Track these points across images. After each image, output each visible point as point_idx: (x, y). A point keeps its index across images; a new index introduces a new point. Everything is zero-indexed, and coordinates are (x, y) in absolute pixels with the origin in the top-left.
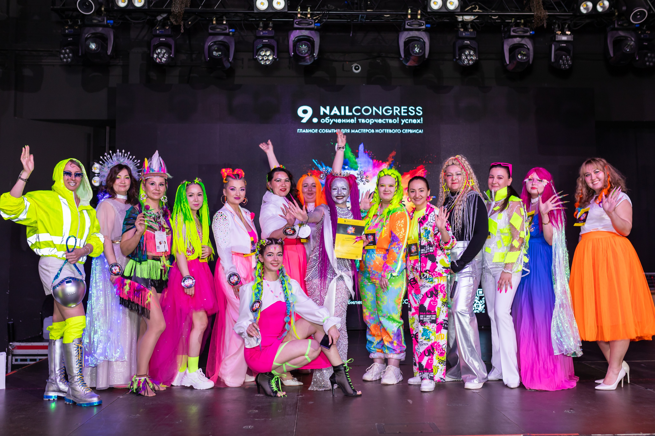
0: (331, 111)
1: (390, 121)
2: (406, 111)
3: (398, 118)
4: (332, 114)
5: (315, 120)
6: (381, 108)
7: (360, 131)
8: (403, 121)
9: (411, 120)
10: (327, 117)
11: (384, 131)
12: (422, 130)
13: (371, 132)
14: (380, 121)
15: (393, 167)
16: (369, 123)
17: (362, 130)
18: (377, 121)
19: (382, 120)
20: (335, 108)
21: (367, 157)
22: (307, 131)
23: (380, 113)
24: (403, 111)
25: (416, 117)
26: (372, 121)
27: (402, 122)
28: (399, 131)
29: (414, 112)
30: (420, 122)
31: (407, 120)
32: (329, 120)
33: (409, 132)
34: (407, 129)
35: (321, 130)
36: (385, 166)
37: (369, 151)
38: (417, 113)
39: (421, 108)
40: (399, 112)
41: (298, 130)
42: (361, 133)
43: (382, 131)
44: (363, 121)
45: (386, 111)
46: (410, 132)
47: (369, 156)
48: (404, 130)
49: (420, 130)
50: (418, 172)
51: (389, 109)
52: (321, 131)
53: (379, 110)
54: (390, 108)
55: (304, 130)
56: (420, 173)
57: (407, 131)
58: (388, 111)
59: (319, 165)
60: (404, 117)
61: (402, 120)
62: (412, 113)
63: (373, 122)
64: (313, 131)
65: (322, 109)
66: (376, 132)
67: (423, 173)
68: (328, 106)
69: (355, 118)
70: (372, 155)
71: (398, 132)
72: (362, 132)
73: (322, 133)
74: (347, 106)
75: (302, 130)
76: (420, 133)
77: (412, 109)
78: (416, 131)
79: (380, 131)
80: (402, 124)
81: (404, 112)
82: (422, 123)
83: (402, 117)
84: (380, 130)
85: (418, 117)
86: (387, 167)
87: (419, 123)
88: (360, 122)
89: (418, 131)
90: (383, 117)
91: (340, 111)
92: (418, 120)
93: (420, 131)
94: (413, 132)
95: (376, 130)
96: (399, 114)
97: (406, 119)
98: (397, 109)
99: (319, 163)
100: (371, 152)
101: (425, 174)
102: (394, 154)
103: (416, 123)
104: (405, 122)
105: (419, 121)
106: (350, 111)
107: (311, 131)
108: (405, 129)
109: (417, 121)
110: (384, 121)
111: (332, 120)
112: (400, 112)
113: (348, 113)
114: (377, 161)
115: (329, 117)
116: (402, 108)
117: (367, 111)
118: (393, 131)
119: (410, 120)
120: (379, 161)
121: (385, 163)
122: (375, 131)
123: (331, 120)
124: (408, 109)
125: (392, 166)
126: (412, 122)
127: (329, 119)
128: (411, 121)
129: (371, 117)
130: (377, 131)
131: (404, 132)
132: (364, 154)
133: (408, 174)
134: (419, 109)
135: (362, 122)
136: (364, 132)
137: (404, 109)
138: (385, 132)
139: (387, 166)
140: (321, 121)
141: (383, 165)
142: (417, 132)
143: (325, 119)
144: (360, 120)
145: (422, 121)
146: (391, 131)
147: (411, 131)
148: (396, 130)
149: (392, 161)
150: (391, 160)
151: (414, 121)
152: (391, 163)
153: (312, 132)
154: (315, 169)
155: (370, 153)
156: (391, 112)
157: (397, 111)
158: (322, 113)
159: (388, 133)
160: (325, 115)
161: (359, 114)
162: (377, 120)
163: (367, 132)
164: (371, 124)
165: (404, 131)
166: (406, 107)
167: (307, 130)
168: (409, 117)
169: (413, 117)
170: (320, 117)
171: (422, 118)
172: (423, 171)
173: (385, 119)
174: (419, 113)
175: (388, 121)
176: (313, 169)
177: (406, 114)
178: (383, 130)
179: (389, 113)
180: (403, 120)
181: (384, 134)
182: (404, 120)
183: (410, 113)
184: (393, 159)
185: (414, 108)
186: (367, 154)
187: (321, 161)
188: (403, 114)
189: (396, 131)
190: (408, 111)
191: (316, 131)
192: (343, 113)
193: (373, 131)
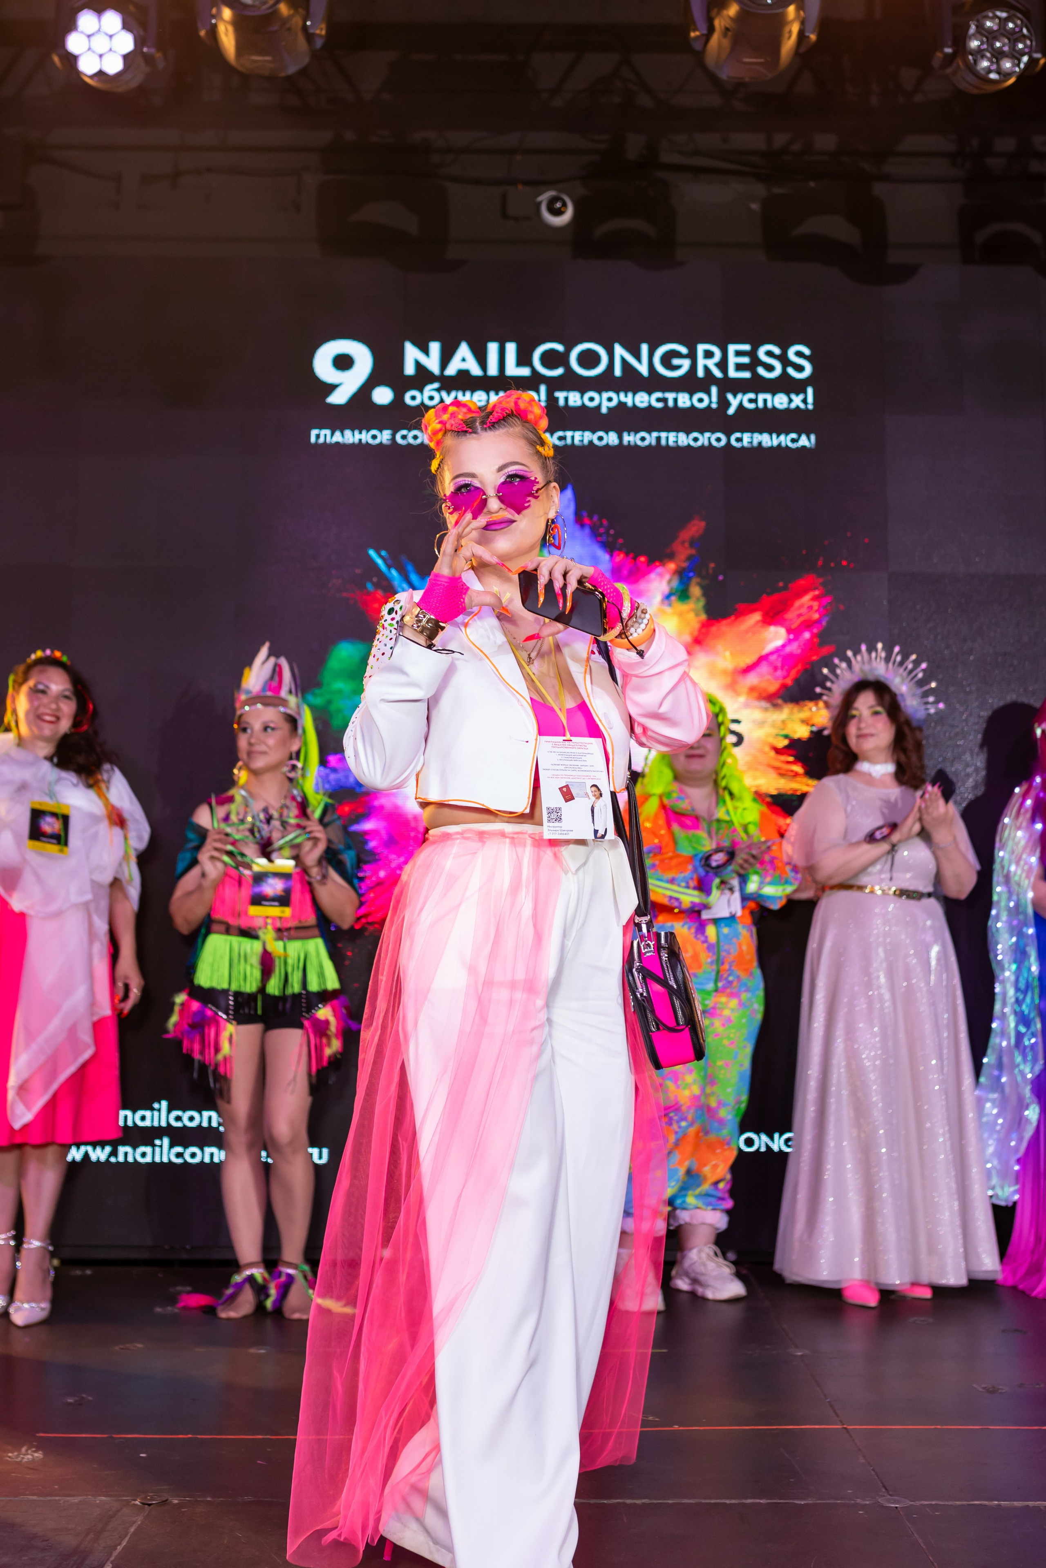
0: (446, 359)
1: (684, 400)
2: (745, 360)
3: (714, 390)
4: (451, 370)
5: (383, 396)
6: (645, 348)
7: (561, 438)
8: (734, 402)
9: (768, 396)
10: (432, 382)
11: (658, 439)
12: (813, 437)
13: (604, 443)
14: (642, 400)
15: (695, 580)
16: (599, 407)
17: (569, 434)
18: (628, 399)
19: (650, 393)
20: (464, 350)
21: (588, 541)
22: (350, 437)
23: (643, 369)
24: (732, 360)
25: (785, 385)
26: (610, 399)
27: (728, 404)
28: (718, 440)
29: (778, 365)
30: (802, 406)
31: (752, 396)
32: (436, 395)
33: (760, 443)
34: (752, 430)
35: (404, 432)
36: (661, 576)
37: (596, 518)
38: (791, 371)
39: (807, 351)
40: (718, 365)
41: (314, 432)
42: (566, 446)
43: (651, 438)
44: (574, 399)
45: (666, 360)
46: (764, 444)
47: (596, 536)
48: (738, 435)
49: (804, 437)
50: (797, 604)
51: (678, 355)
52: (404, 437)
53: (638, 357)
54: (684, 350)
55: (338, 434)
56: (801, 606)
57: (748, 439)
58: (676, 362)
59: (394, 573)
60: (738, 386)
61: (730, 396)
62: (770, 368)
63: (614, 403)
64: (374, 437)
65: (411, 353)
66: (625, 442)
67: (816, 607)
68: (435, 339)
69: (543, 388)
70: (607, 533)
71: (714, 443)
72: (569, 441)
73: (409, 445)
74: (511, 340)
75: (328, 432)
76: (804, 447)
77: (769, 354)
78: (785, 440)
79: (643, 439)
80: (731, 411)
81: (739, 367)
82: (810, 407)
83: (729, 386)
84: (643, 434)
85: (798, 387)
86: (669, 581)
87: (798, 408)
88: (561, 403)
89: (793, 441)
90: (654, 383)
91: (482, 359)
92: (793, 396)
93: (804, 441)
94: (775, 443)
95: (625, 435)
96: (718, 374)
97: (745, 392)
98: (709, 355)
99: (394, 562)
100: (605, 523)
101: (823, 611)
102: (696, 527)
103: (788, 410)
104: (741, 406)
105: (797, 401)
106: (524, 359)
107: (365, 437)
108: (742, 432)
109: (791, 401)
110: (658, 400)
111: (449, 393)
112: (723, 365)
113: (513, 370)
114: (627, 555)
115: (436, 385)
116: (732, 348)
117: (589, 360)
118: (696, 440)
119: (761, 397)
120: (635, 559)
121: (663, 564)
122: (620, 438)
123: (444, 394)
124: (753, 354)
125: (690, 579)
126: (769, 405)
127: (438, 390)
128: (765, 401)
129: (605, 382)
130: (629, 438)
131: (737, 445)
132: (577, 527)
133: (753, 611)
134: (799, 354)
135: (571, 403)
136: (577, 442)
137: (738, 353)
138: (663, 442)
139: (667, 577)
140: (408, 400)
141: (653, 576)
142: (790, 444)
143: (421, 391)
144: (560, 395)
145: (810, 399)
146: (683, 439)
147: (767, 440)
148: (707, 435)
149: (689, 558)
150: (684, 552)
151: (780, 401)
152: (685, 565)
153: (371, 441)
154: (376, 585)
155: (601, 525)
156: (686, 364)
157: (711, 363)
158: (410, 369)
159: (672, 449)
160: (423, 377)
161: (559, 371)
162: (630, 395)
163: (591, 442)
164: (604, 410)
165: (739, 440)
166: (746, 347)
167: (348, 433)
168: (757, 385)
169: (774, 387)
170: (401, 384)
171: (810, 391)
172: (814, 598)
173: (663, 391)
174: (800, 368)
175: (676, 400)
176: (370, 587)
177: (746, 375)
178: (655, 434)
179: (678, 367)
180: (735, 396)
181: (658, 449)
182: (739, 396)
183: (761, 371)
184: (692, 552)
185: (777, 351)
186: (587, 531)
187: (403, 558)
188: (732, 373)
189: (704, 439)
190: (756, 362)
191: (385, 436)
192: (493, 370)
193: (612, 438)
